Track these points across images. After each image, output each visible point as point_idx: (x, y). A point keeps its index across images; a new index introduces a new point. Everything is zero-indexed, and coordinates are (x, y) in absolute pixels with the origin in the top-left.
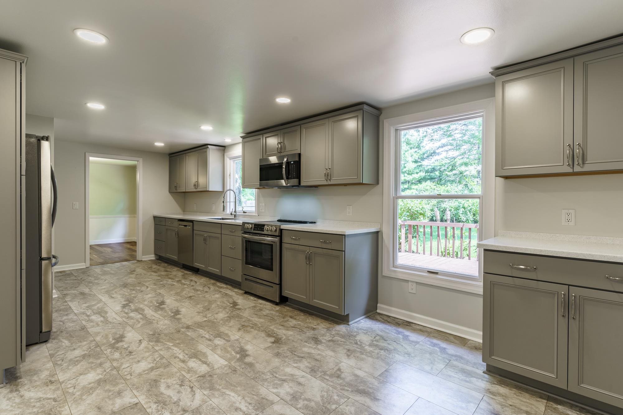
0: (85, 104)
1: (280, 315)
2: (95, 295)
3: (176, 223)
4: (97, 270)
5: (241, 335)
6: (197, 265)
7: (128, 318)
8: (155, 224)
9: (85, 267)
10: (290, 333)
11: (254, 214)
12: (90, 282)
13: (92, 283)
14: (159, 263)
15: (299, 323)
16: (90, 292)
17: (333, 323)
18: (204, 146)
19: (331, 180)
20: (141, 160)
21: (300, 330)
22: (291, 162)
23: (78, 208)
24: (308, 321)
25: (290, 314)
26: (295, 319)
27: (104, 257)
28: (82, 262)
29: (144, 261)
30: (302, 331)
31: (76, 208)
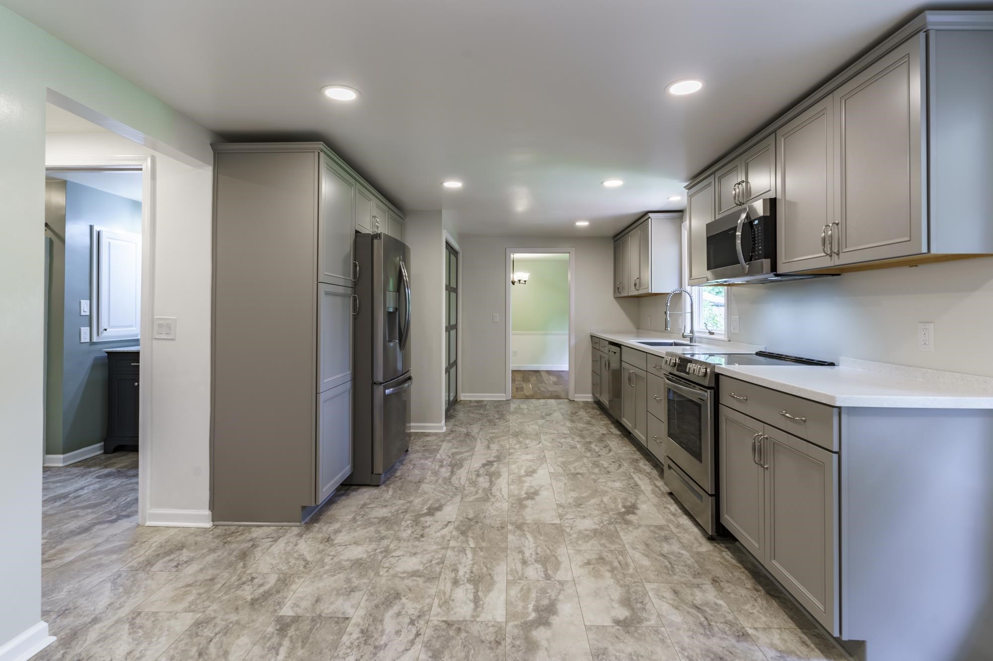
0: (441, 183)
1: (696, 565)
2: (476, 439)
3: (607, 348)
4: (514, 405)
5: (579, 577)
6: (625, 421)
8: (592, 346)
9: (505, 399)
10: (676, 617)
11: (723, 338)
12: (489, 421)
14: (596, 409)
15: (721, 602)
16: (476, 434)
17: (816, 645)
18: (645, 216)
19: (841, 254)
20: (573, 250)
21: (705, 623)
22: (754, 221)
24: (748, 607)
25: (719, 572)
26: (720, 590)
28: (501, 392)
29: (577, 402)
30: (707, 628)
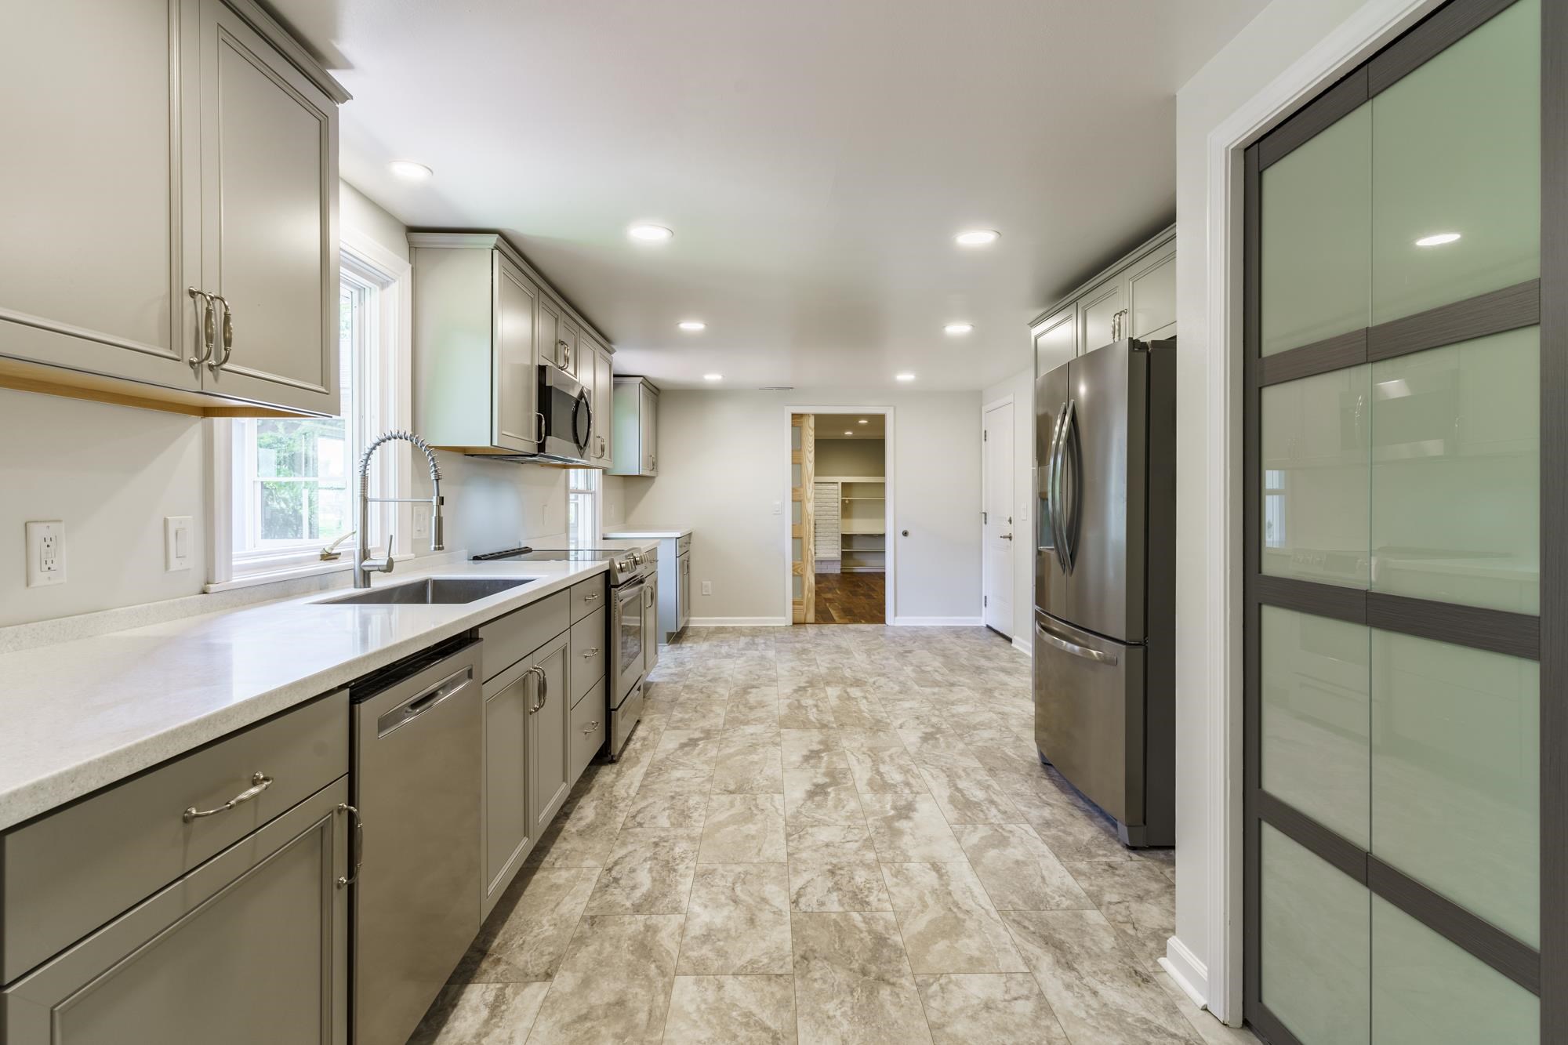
7: (908, 771)
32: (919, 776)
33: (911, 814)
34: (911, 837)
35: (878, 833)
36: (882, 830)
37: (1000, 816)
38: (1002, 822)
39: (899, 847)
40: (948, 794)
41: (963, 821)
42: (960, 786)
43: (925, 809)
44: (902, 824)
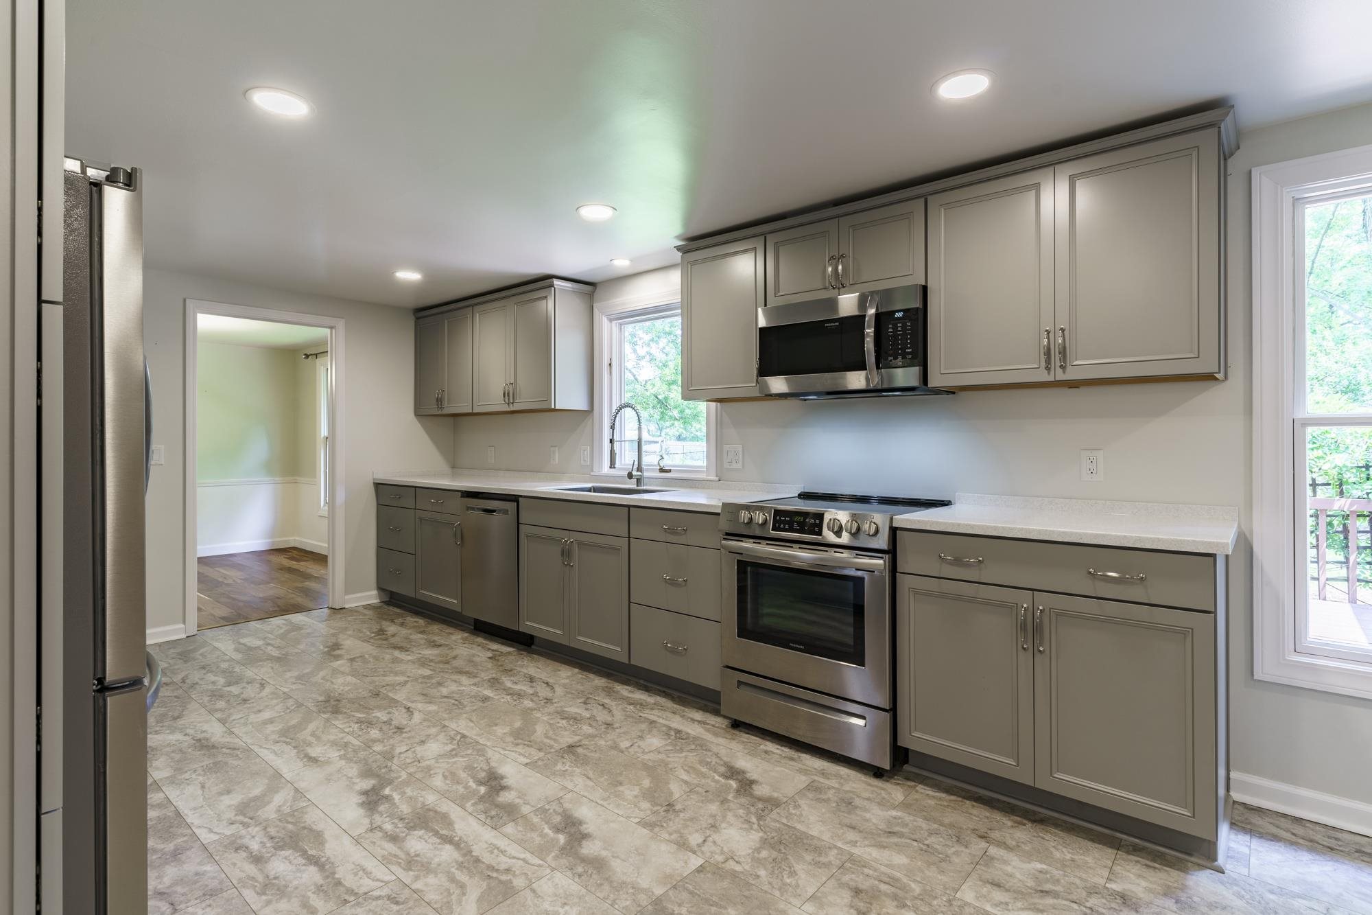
2: (248, 750)
3: (458, 503)
4: (224, 643)
6: (529, 626)
8: (378, 504)
9: (184, 636)
11: (703, 476)
12: (216, 695)
13: (221, 696)
14: (399, 616)
16: (228, 740)
18: (541, 283)
19: (1069, 368)
20: (341, 324)
22: (894, 312)
23: (163, 463)
27: (229, 597)
29: (351, 610)
31: (159, 463)
32: (386, 861)
33: (363, 798)
34: (350, 775)
35: (386, 767)
36: (383, 770)
37: (246, 841)
38: (243, 832)
39: (356, 763)
40: (327, 845)
41: (296, 813)
42: (313, 869)
43: (351, 812)
44: (367, 784)
